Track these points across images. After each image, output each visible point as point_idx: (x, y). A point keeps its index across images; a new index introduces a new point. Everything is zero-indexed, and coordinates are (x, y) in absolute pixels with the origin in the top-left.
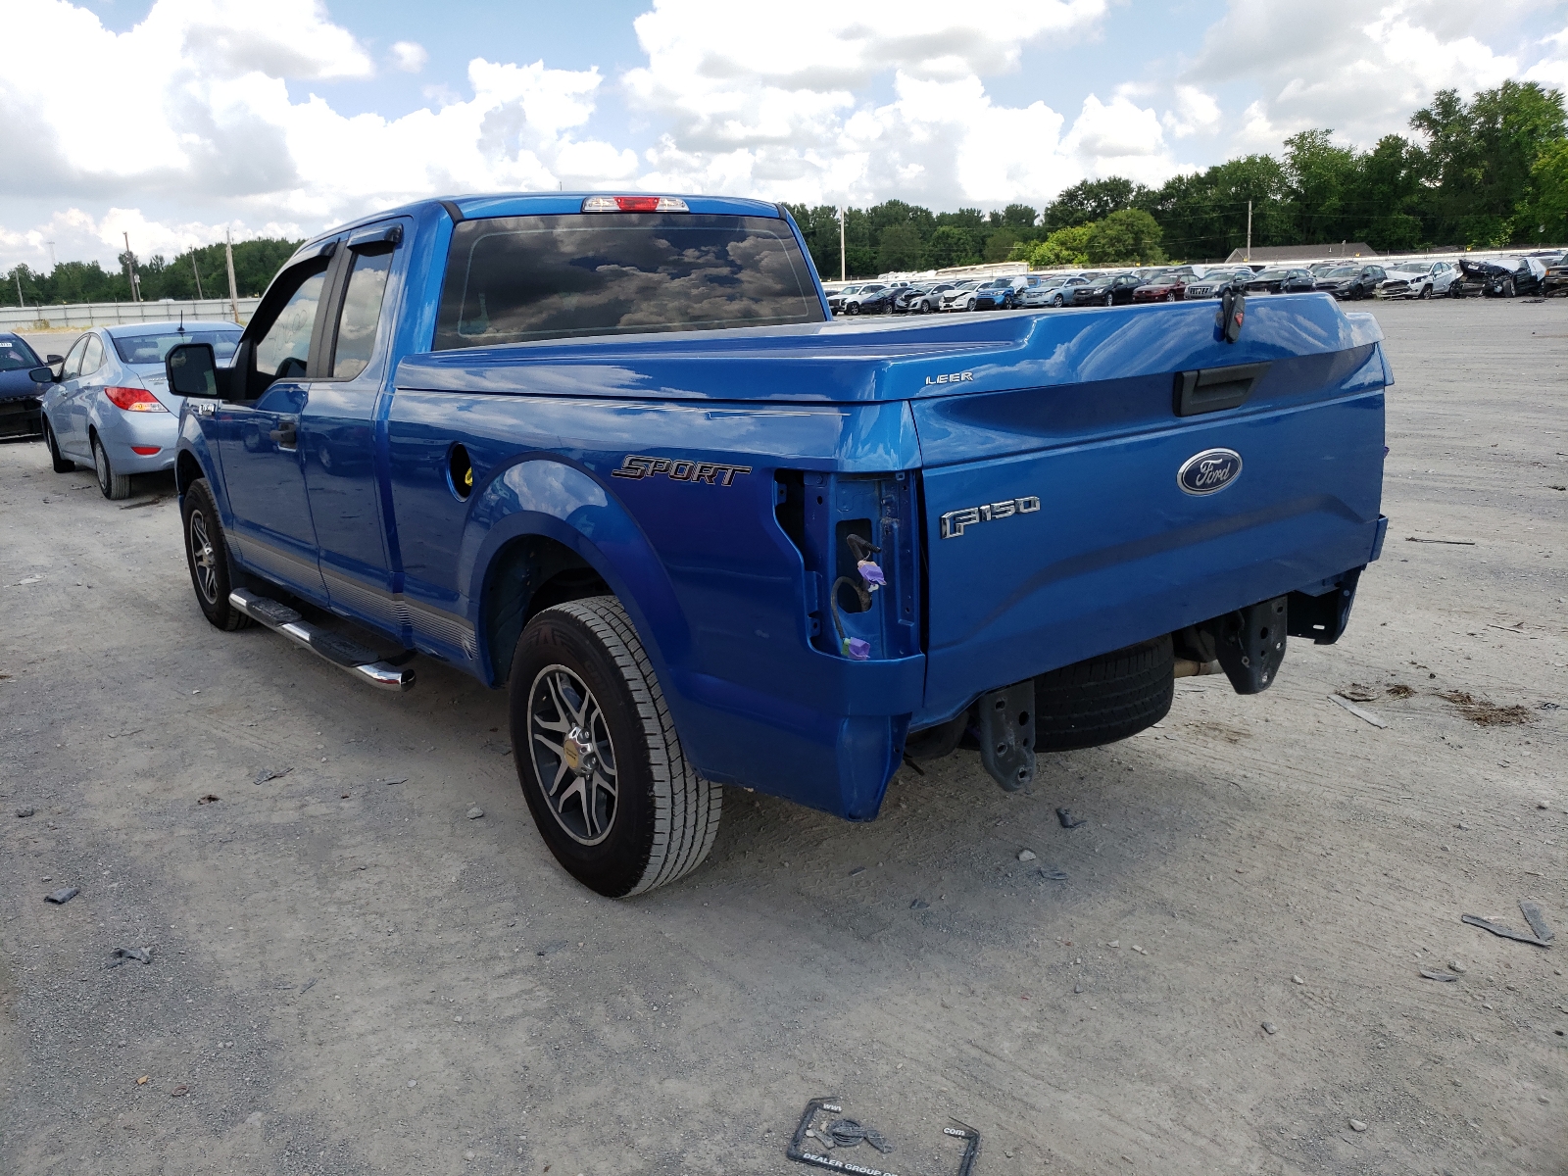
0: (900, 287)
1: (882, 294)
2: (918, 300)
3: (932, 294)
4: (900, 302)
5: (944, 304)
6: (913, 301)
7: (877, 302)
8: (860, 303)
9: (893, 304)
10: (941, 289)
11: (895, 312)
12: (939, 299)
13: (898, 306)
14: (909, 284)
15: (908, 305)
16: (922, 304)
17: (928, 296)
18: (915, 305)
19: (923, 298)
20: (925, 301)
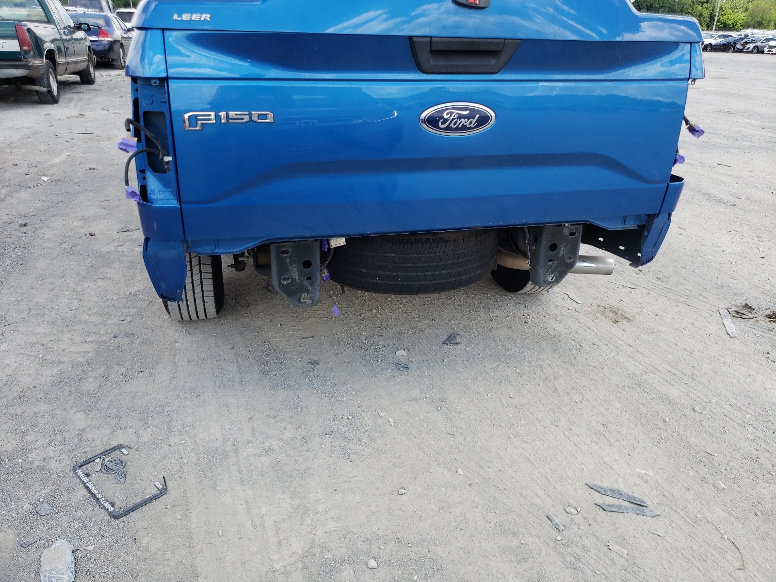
0: (743, 36)
1: (728, 40)
2: (751, 46)
3: (762, 42)
4: (739, 46)
5: (768, 50)
6: (748, 46)
7: (725, 45)
8: (713, 45)
9: (734, 47)
10: (768, 40)
11: (734, 51)
12: (765, 46)
13: (737, 49)
14: (750, 35)
15: (743, 48)
16: (753, 48)
17: (759, 44)
18: (748, 48)
19: (755, 44)
20: (756, 46)
